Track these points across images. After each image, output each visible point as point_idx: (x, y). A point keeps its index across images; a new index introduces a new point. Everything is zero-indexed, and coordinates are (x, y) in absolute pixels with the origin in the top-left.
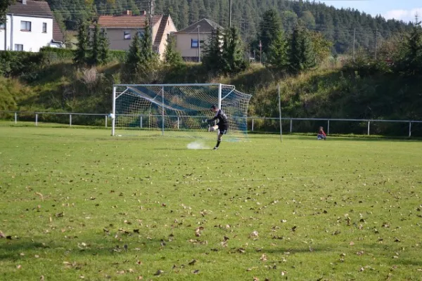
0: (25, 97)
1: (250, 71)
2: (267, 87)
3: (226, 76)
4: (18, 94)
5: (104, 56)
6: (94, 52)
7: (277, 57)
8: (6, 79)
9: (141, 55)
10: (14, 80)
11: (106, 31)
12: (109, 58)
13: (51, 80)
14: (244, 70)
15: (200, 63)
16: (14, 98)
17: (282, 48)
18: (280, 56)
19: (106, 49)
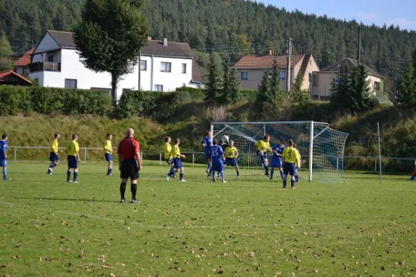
0: (155, 136)
1: (378, 110)
2: (394, 126)
3: (353, 115)
4: (148, 133)
5: (234, 96)
6: (225, 92)
7: (406, 95)
8: (139, 118)
9: (269, 94)
10: (146, 119)
11: (236, 71)
12: (239, 98)
13: (182, 120)
14: (372, 109)
15: (328, 102)
16: (145, 137)
17: (411, 86)
18: (409, 94)
19: (235, 88)
